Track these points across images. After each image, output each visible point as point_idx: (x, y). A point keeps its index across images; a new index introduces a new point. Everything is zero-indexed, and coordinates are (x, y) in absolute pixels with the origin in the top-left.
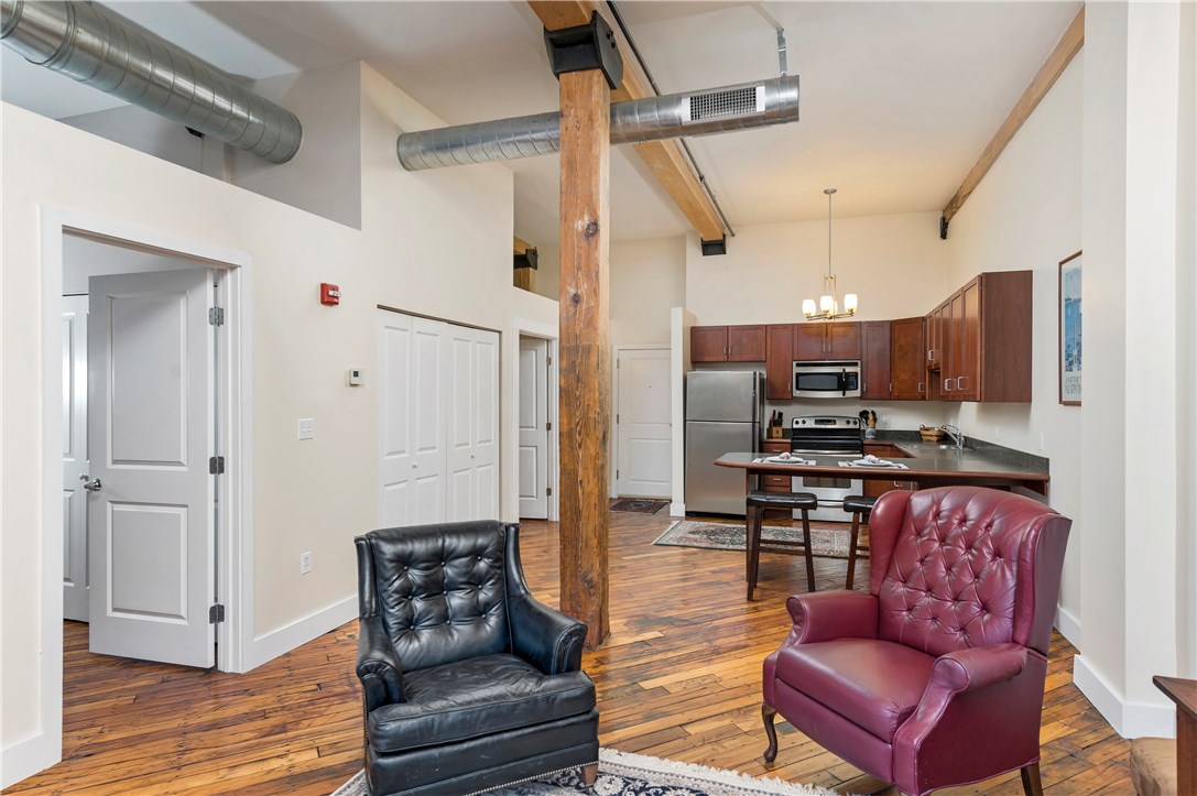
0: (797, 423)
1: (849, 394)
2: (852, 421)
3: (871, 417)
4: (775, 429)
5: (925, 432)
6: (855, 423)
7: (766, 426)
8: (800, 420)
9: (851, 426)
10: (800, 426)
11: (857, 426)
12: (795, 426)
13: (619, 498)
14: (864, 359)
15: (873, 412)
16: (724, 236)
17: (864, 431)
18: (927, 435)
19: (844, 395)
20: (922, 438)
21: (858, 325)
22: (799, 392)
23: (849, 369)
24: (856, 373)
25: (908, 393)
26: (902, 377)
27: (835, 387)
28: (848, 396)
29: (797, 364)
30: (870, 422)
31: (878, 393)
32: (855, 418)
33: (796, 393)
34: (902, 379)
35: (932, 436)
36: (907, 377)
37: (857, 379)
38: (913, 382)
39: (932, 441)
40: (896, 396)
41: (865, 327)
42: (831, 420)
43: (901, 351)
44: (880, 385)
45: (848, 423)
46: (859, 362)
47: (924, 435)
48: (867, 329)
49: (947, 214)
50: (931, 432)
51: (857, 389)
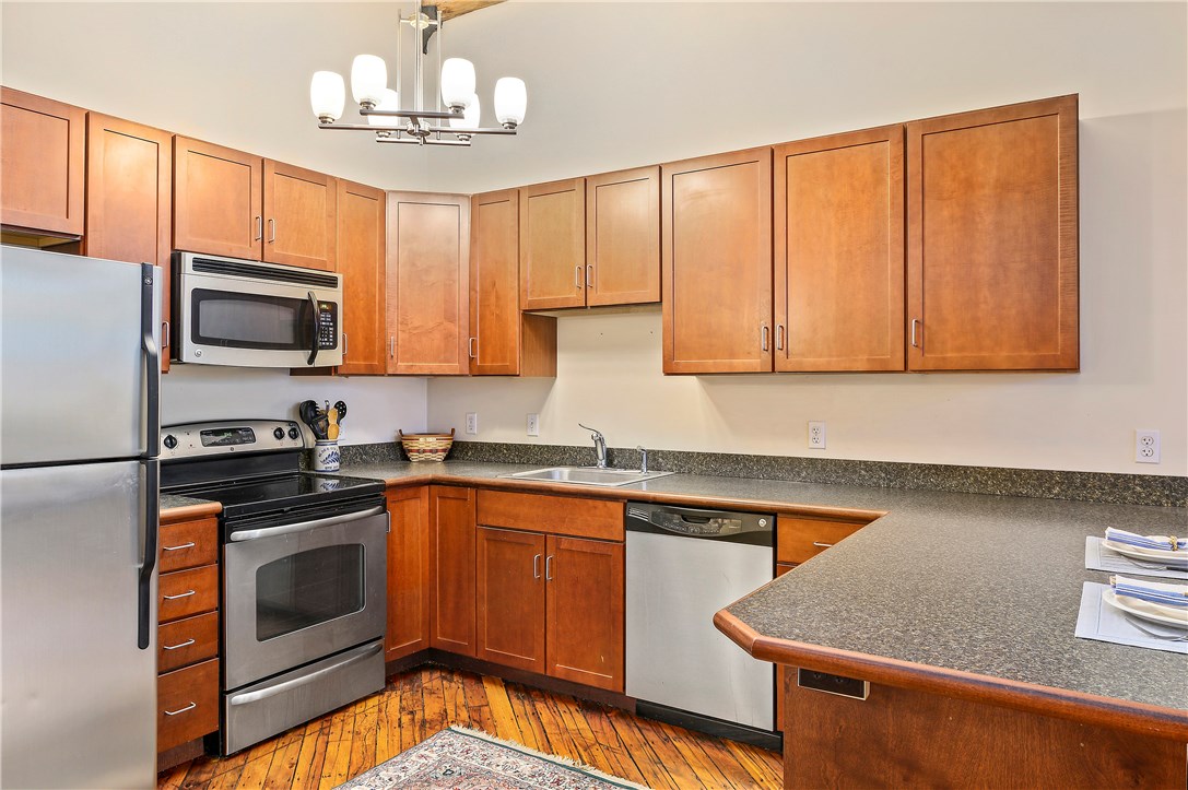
1: (322, 358)
2: (286, 429)
3: (333, 417)
6: (293, 435)
9: (287, 443)
11: (298, 443)
15: (340, 405)
17: (314, 451)
18: (424, 451)
19: (311, 360)
20: (408, 459)
21: (330, 184)
22: (200, 348)
23: (321, 294)
24: (334, 305)
25: (435, 360)
26: (417, 324)
27: (289, 340)
28: (318, 363)
29: (195, 261)
30: (331, 431)
31: (366, 359)
32: (289, 422)
33: (189, 350)
34: (416, 328)
35: (437, 451)
36: (431, 324)
37: (334, 320)
38: (448, 336)
39: (434, 461)
40: (402, 367)
41: (342, 190)
42: (236, 429)
43: (414, 265)
44: (369, 341)
45: (279, 434)
46: (340, 277)
47: (418, 451)
48: (345, 198)
50: (429, 442)
51: (336, 346)
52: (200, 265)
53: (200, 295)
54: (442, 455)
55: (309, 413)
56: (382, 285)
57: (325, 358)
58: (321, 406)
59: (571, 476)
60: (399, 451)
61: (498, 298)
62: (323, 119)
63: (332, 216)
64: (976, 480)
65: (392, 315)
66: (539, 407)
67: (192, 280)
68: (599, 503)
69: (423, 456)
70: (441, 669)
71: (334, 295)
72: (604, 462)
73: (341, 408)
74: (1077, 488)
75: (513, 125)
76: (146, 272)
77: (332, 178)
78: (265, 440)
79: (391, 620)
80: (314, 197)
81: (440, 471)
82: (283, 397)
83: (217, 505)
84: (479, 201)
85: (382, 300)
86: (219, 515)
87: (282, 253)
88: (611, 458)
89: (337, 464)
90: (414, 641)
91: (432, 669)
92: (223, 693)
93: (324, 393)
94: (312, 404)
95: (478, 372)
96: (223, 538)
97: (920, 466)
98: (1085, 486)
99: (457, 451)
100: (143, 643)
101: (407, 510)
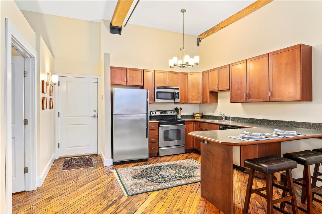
2: (173, 112)
8: (154, 112)
9: (173, 114)
10: (154, 115)
11: (174, 114)
12: (152, 115)
16: (122, 25)
17: (177, 115)
19: (174, 101)
20: (194, 118)
21: (178, 73)
22: (158, 100)
23: (176, 91)
25: (196, 100)
27: (171, 98)
28: (175, 101)
30: (179, 112)
31: (184, 101)
32: (173, 111)
33: (156, 100)
34: (193, 95)
36: (195, 95)
37: (178, 95)
38: (198, 97)
40: (190, 102)
41: (180, 74)
42: (165, 111)
43: (192, 85)
44: (185, 98)
45: (171, 112)
46: (179, 88)
48: (180, 75)
49: (202, 37)
50: (198, 115)
51: (178, 99)
52: (157, 88)
53: (158, 92)
54: (200, 117)
55: (176, 109)
56: (187, 89)
57: (176, 101)
58: (178, 108)
59: (218, 121)
60: (193, 116)
61: (206, 90)
62: (171, 66)
63: (178, 78)
64: (291, 124)
65: (189, 93)
66: (215, 109)
67: (157, 90)
68: (216, 125)
69: (197, 117)
70: (195, 153)
71: (178, 91)
72: (224, 119)
73: (181, 109)
74: (311, 126)
75: (197, 63)
76: (147, 91)
77: (178, 72)
78: (169, 113)
79: (186, 142)
80: (175, 76)
81: (200, 120)
82: (172, 107)
83: (158, 121)
84: (203, 73)
85: (187, 91)
86: (158, 123)
87: (170, 85)
88: (226, 118)
89: (181, 118)
90: (191, 147)
91: (194, 152)
92: (159, 148)
93: (179, 106)
94: (177, 108)
95: (203, 103)
96: (159, 126)
97: (280, 121)
98: (313, 126)
99: (203, 117)
100: (147, 137)
101: (189, 125)
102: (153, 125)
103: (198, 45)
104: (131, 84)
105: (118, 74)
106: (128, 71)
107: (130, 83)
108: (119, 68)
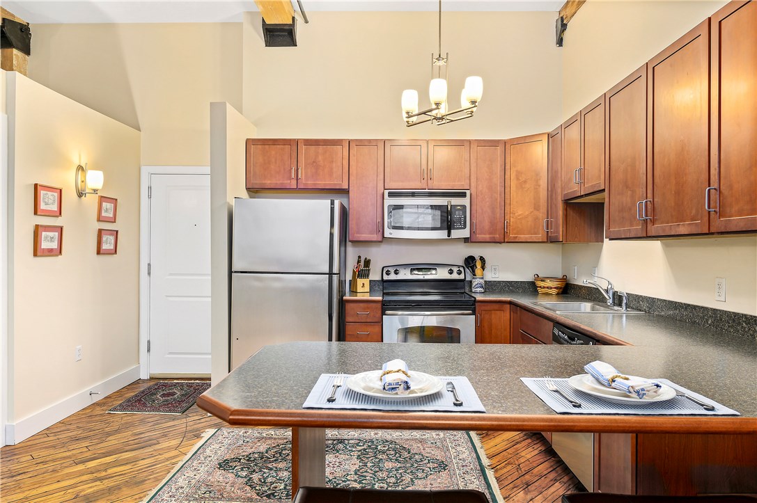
0: (388, 273)
1: (456, 234)
2: (455, 269)
3: (479, 264)
4: (360, 281)
5: (542, 284)
6: (459, 273)
7: (349, 277)
8: (392, 270)
9: (455, 276)
10: (393, 276)
11: (462, 277)
12: (386, 277)
13: (152, 379)
14: (473, 190)
15: (482, 259)
16: (293, 18)
17: (471, 282)
18: (544, 287)
19: (449, 235)
20: (538, 291)
21: (467, 144)
22: (392, 231)
23: (456, 201)
24: (464, 207)
25: (530, 233)
26: (520, 213)
27: (438, 225)
28: (454, 236)
29: (389, 193)
30: (478, 271)
31: (490, 234)
32: (459, 266)
33: (388, 232)
34: (520, 215)
35: (551, 288)
36: (527, 213)
37: (464, 214)
38: (536, 219)
39: (551, 294)
40: (512, 237)
42: (430, 268)
43: (519, 179)
44: (493, 224)
45: (451, 272)
46: (468, 192)
47: (540, 287)
48: (475, 149)
49: (568, 12)
50: (549, 283)
51: (465, 227)
52: (392, 195)
53: (392, 208)
55: (470, 262)
58: (477, 258)
60: (532, 287)
61: (556, 194)
63: (469, 161)
65: (507, 209)
66: (596, 263)
67: (389, 202)
68: (547, 321)
69: (544, 291)
71: (464, 202)
73: (483, 261)
76: (332, 203)
77: (468, 141)
78: (441, 274)
86: (382, 303)
87: (439, 182)
89: (482, 290)
94: (472, 257)
95: (549, 240)
96: (383, 313)
99: (566, 290)
101: (493, 316)
102: (364, 309)
103: (560, 42)
104: (310, 183)
105: (273, 160)
106: (303, 148)
107: (306, 181)
108: (275, 142)
